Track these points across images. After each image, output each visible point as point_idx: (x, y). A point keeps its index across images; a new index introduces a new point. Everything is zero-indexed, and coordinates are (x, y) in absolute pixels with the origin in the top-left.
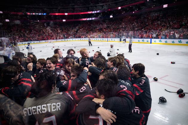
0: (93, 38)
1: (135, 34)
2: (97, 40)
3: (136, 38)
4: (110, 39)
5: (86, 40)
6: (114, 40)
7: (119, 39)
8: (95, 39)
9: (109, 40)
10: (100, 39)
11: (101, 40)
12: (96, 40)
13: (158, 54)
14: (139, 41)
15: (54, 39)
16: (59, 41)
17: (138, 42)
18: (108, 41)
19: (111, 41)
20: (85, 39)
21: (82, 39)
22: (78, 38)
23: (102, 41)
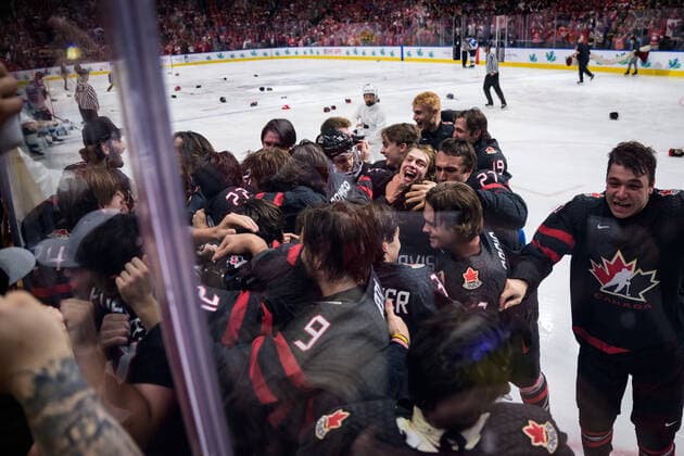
0: (342, 45)
1: (517, 26)
2: (356, 52)
3: (523, 46)
4: (413, 50)
5: (309, 54)
6: (431, 55)
7: (451, 49)
8: (351, 49)
9: (409, 54)
10: (369, 50)
11: (374, 54)
12: (352, 54)
13: (614, 116)
14: (533, 58)
15: (174, 53)
16: (196, 61)
17: (528, 60)
18: (405, 56)
19: (417, 56)
20: (307, 49)
21: (292, 50)
22: (275, 46)
23: (379, 60)
